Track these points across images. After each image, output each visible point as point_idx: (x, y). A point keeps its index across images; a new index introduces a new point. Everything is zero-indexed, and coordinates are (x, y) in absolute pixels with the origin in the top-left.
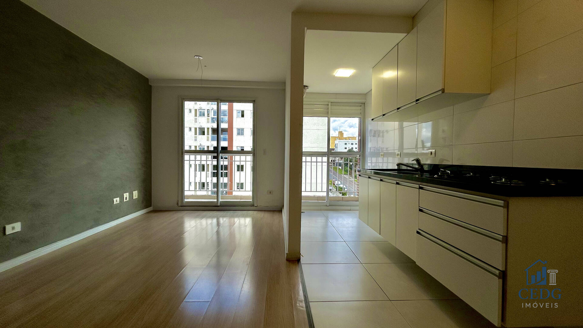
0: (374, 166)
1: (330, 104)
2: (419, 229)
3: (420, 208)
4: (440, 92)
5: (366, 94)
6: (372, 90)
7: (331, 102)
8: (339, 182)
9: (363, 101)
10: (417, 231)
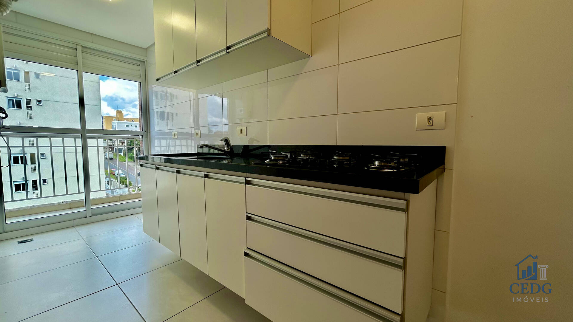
0: (164, 151)
1: (79, 49)
2: (247, 248)
3: (248, 214)
4: (266, 34)
5: (146, 49)
6: (154, 44)
7: (83, 47)
8: (120, 171)
9: (143, 58)
10: (245, 253)
